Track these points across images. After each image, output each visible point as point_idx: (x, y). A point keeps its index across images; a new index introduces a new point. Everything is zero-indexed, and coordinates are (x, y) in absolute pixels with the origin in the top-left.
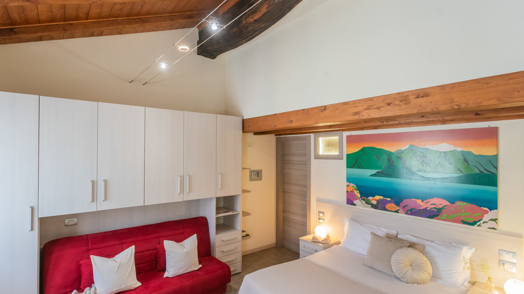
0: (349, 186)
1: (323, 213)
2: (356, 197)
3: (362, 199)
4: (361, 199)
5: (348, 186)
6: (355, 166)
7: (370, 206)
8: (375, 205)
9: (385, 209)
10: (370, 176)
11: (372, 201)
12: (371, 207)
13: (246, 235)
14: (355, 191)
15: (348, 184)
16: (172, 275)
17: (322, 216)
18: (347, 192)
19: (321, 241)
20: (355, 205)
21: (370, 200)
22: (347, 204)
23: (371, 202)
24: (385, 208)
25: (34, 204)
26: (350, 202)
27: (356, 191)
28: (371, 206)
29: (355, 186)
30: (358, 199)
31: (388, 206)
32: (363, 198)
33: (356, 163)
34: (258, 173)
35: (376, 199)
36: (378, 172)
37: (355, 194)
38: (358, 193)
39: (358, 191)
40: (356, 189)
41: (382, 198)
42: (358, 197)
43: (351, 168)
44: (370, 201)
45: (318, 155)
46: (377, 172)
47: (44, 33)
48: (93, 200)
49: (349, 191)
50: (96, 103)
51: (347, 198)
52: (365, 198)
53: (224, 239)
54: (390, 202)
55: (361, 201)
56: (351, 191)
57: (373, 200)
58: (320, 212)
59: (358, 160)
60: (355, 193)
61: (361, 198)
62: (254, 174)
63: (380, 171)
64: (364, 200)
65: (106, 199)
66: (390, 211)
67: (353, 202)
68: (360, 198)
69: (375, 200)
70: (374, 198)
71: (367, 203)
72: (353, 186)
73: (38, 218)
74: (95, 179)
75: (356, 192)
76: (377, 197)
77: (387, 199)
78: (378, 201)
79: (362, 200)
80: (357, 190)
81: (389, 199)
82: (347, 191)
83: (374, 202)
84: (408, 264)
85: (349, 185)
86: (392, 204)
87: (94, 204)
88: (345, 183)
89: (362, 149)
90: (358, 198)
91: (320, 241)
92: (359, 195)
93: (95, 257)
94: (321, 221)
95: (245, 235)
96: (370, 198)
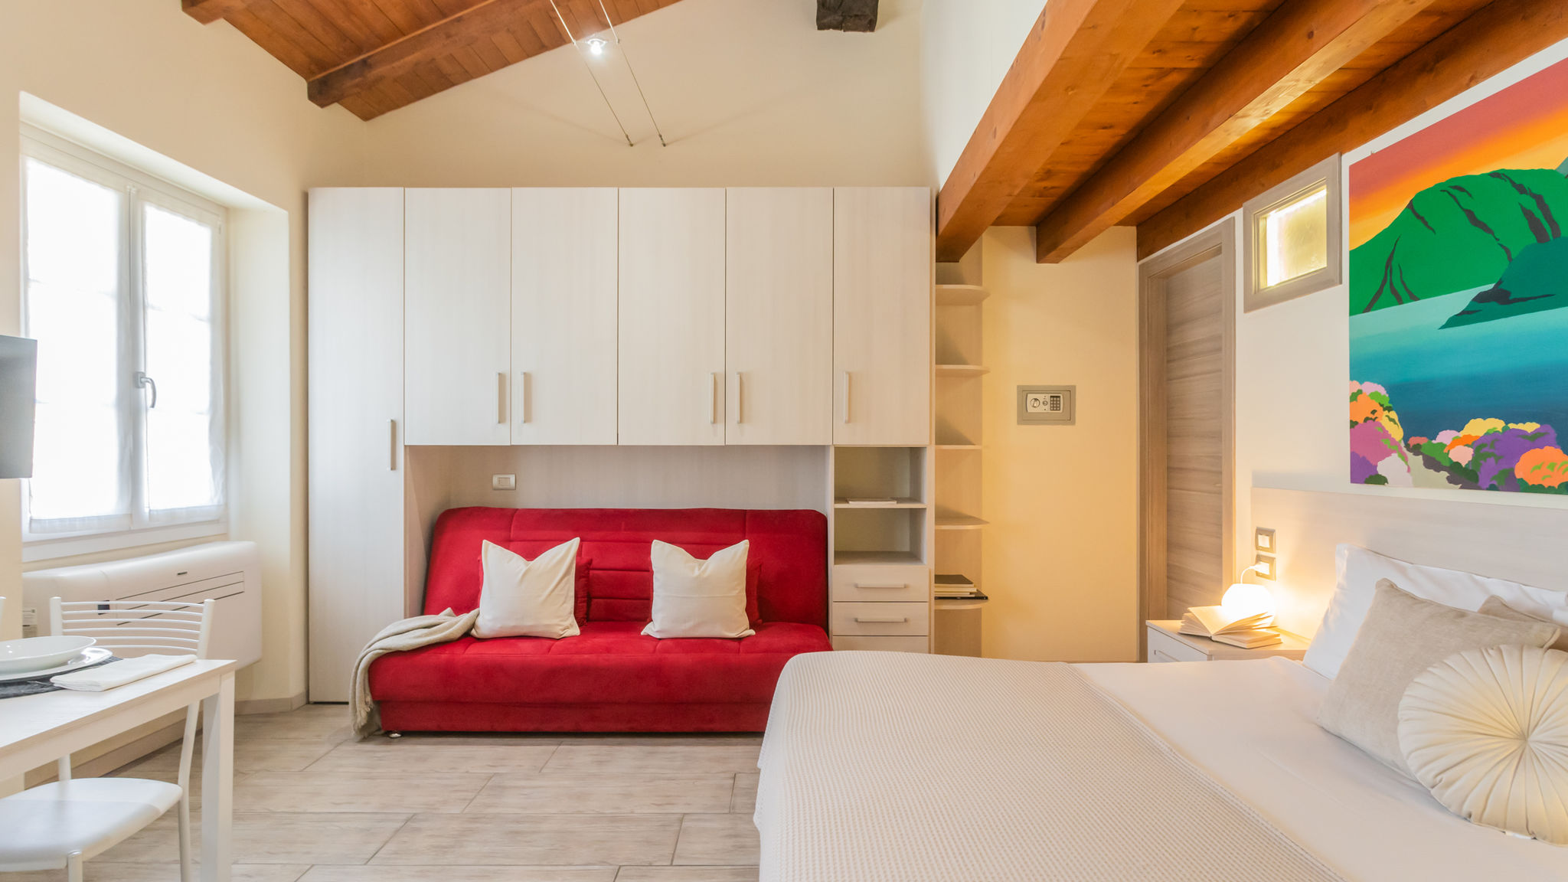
0: (1360, 397)
1: (1270, 533)
2: (1386, 442)
3: (1409, 450)
4: (1404, 450)
5: (1354, 397)
6: (1382, 297)
7: (1445, 474)
8: (1465, 469)
9: (1514, 484)
10: (1443, 327)
11: (1452, 451)
12: (1451, 480)
13: (973, 596)
14: (1384, 416)
15: (1357, 385)
16: (657, 632)
17: (1267, 545)
18: (1353, 424)
19: (1218, 634)
20: (1381, 480)
21: (1442, 445)
22: (1354, 480)
23: (1450, 456)
24: (1512, 474)
25: (397, 416)
26: (1364, 472)
27: (1386, 412)
28: (1448, 478)
29: (1382, 391)
30: (1395, 452)
31: (1526, 467)
32: (1413, 441)
33: (1387, 285)
34: (1055, 399)
35: (1469, 436)
36: (1481, 298)
37: (1383, 428)
38: (1395, 423)
39: (1393, 415)
40: (1387, 404)
41: (1496, 425)
42: (1393, 442)
43: (1368, 309)
44: (1446, 451)
45: (1258, 290)
46: (1475, 300)
47: (413, 53)
48: (501, 420)
49: (1361, 421)
50: (507, 190)
51: (1353, 455)
52: (1422, 441)
53: (862, 582)
54: (1535, 441)
55: (1406, 459)
56: (1367, 419)
57: (1456, 442)
58: (1260, 531)
59: (1394, 263)
60: (1383, 424)
61: (1407, 446)
62: (1036, 400)
63: (1490, 287)
64: (1416, 450)
65: (527, 419)
66: (1539, 489)
67: (1376, 466)
68: (1402, 444)
69: (1466, 442)
70: (1462, 434)
71: (1432, 463)
72: (1376, 393)
73: (405, 446)
74: (505, 369)
75: (1384, 421)
76: (1478, 427)
77: (1520, 426)
78: (1480, 445)
79: (1410, 455)
80: (1389, 409)
81: (1530, 427)
82: (1351, 421)
83: (1463, 455)
84: (1507, 733)
85: (1360, 392)
86: (1547, 448)
87: (504, 428)
88: (1345, 386)
89: (1410, 206)
90: (1395, 448)
91: (1212, 631)
92: (1397, 432)
93: (491, 545)
94: (1263, 568)
95: (971, 593)
96: (1445, 437)
